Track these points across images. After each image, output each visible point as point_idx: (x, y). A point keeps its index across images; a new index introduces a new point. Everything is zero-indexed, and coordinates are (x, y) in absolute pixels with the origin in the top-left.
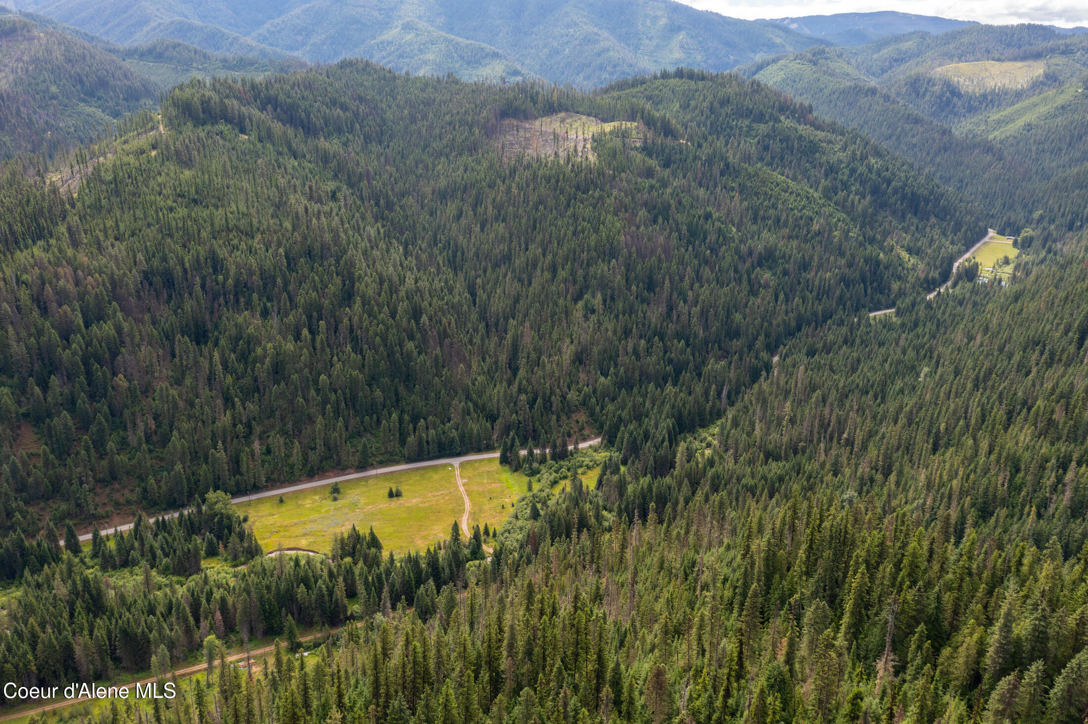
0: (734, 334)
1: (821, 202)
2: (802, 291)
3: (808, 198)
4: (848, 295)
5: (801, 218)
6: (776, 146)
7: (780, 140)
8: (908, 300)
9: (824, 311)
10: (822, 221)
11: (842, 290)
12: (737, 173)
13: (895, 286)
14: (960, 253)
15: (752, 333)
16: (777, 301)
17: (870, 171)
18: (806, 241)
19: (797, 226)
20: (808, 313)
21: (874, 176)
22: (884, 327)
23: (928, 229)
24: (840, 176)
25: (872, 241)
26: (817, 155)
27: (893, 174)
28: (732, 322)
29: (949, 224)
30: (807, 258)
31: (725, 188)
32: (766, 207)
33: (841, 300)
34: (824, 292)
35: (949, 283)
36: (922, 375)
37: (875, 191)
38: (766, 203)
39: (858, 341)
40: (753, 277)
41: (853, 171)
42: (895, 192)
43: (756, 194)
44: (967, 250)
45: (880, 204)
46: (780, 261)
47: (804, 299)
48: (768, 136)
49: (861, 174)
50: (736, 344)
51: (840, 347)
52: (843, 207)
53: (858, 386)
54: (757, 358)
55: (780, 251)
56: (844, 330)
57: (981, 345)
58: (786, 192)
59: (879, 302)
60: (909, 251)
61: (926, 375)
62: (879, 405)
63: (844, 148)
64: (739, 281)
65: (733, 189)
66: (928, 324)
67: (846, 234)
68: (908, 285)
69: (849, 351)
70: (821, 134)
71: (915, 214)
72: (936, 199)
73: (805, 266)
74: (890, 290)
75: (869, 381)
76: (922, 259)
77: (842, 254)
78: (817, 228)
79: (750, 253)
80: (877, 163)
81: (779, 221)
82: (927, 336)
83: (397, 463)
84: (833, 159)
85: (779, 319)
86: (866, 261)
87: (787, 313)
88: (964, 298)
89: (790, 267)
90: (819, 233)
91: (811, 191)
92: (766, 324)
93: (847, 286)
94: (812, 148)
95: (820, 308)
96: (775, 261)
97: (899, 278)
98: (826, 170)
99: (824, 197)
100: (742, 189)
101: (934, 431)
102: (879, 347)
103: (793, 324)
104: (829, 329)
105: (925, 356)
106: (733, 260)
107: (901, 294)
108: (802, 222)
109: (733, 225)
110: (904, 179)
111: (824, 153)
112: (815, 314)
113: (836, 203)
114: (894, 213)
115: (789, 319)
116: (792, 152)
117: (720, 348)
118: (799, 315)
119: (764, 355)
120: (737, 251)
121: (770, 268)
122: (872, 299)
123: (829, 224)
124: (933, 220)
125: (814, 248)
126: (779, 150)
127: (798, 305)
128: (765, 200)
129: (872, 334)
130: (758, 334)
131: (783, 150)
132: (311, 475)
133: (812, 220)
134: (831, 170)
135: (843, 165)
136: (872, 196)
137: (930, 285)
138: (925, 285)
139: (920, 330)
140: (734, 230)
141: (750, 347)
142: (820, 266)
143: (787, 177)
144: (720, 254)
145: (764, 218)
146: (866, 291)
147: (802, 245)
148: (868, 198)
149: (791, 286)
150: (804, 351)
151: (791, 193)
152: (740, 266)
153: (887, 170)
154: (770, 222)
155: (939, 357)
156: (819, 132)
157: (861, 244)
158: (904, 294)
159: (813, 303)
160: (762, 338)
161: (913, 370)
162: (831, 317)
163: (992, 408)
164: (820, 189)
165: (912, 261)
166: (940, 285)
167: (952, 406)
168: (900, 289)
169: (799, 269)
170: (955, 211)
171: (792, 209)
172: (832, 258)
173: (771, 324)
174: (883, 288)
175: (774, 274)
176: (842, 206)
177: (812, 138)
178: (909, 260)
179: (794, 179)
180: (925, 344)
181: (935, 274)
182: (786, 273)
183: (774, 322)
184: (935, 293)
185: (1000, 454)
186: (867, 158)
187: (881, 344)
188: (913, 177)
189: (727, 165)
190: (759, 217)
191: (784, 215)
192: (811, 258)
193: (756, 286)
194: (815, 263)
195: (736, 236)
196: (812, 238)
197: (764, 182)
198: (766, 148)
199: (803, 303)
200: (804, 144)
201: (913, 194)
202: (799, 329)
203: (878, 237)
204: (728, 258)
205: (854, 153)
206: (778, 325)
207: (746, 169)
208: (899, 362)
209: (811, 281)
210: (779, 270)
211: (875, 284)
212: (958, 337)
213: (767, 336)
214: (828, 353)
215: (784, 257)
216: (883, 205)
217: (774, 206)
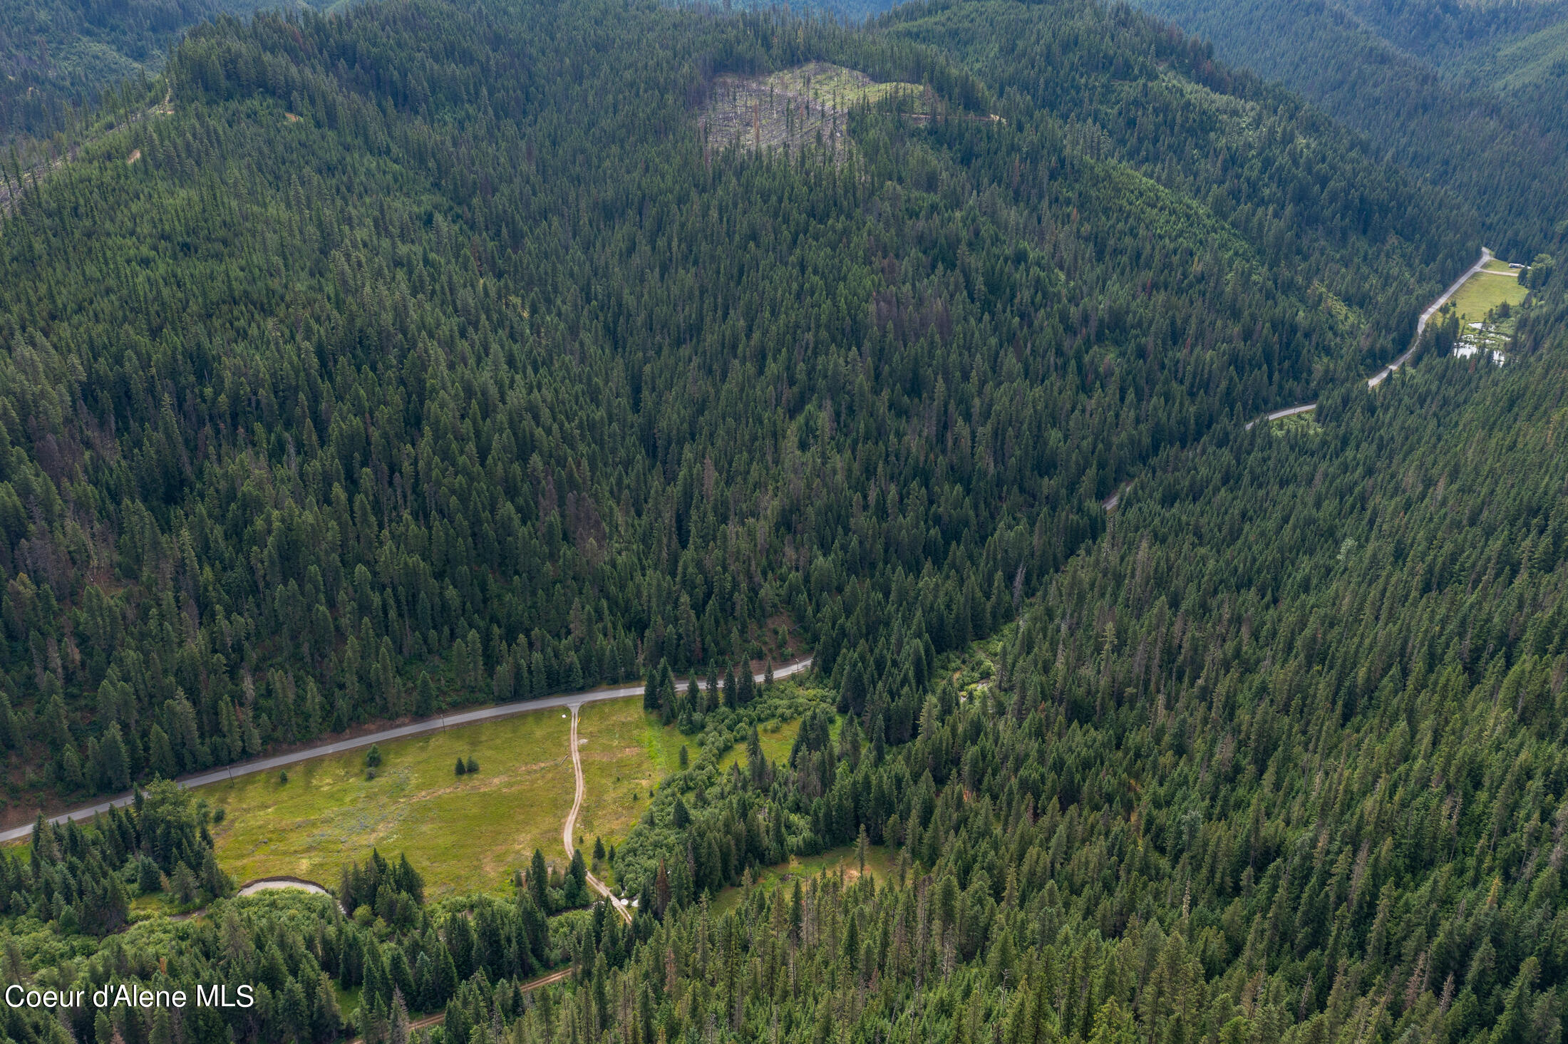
0: (1046, 466)
1: (1208, 222)
2: (1166, 382)
3: (1188, 217)
4: (1240, 387)
5: (1175, 252)
6: (1147, 121)
7: (1155, 110)
8: (1337, 394)
9: (1198, 417)
10: (1208, 257)
11: (1231, 379)
12: (1077, 174)
13: (1320, 366)
14: (1431, 298)
15: (1077, 463)
16: (1122, 399)
17: (1295, 163)
18: (1180, 291)
19: (1167, 266)
20: (1173, 421)
21: (1300, 173)
22: (1292, 448)
23: (1383, 258)
24: (1246, 172)
25: (1288, 287)
26: (1212, 135)
27: (1333, 167)
28: (1046, 444)
29: (1417, 248)
30: (1179, 322)
31: (1057, 200)
32: (1121, 232)
33: (1229, 399)
34: (1202, 384)
35: (1408, 356)
36: (1343, 550)
37: (1301, 197)
38: (1120, 226)
39: (1246, 479)
40: (1087, 359)
41: (1267, 163)
42: (1333, 198)
43: (1106, 211)
44: (1445, 289)
45: (1307, 219)
46: (1134, 332)
47: (1168, 397)
48: (1136, 103)
49: (1281, 168)
50: (1048, 485)
51: (1216, 490)
52: (1245, 230)
53: (1236, 569)
54: (1080, 510)
55: (1135, 313)
56: (1226, 456)
57: (1444, 503)
58: (1154, 206)
59: (1291, 393)
60: (1348, 300)
61: (1349, 552)
62: (1267, 607)
63: (1257, 122)
64: (1062, 370)
65: (1068, 202)
66: (1364, 445)
67: (1245, 277)
68: (1341, 363)
69: (1230, 497)
70: (1220, 100)
71: (1365, 232)
72: (1400, 205)
73: (1175, 336)
74: (1310, 372)
75: (1254, 560)
76: (1368, 314)
77: (1236, 314)
78: (1199, 269)
79: (1085, 319)
80: (1308, 146)
81: (1139, 255)
82: (1360, 470)
83: (480, 704)
84: (1237, 142)
85: (1124, 435)
86: (1274, 327)
87: (1138, 421)
88: (1429, 392)
89: (1149, 341)
90: (1201, 278)
91: (1195, 204)
92: (1100, 446)
93: (1240, 370)
94: (1205, 124)
95: (1192, 409)
96: (1124, 331)
97: (1328, 351)
98: (1225, 161)
99: (1216, 213)
100: (1083, 202)
101: (1347, 684)
102: (1281, 487)
103: (1146, 441)
104: (1204, 452)
105: (1353, 507)
106: (1055, 334)
107: (1329, 379)
108: (1176, 259)
109: (1061, 268)
110: (1348, 175)
111: (1223, 132)
112: (1183, 422)
113: (1233, 225)
114: (1329, 233)
115: (1140, 434)
116: (1172, 130)
117: (1022, 490)
118: (1157, 424)
119: (1092, 505)
120: (1064, 318)
121: (1117, 343)
122: (1281, 387)
123: (1217, 260)
124: (1393, 240)
125: (1192, 303)
126: (1152, 127)
127: (1155, 409)
128: (1118, 220)
129: (1271, 463)
130: (1087, 465)
131: (1157, 126)
132: (338, 729)
133: (1191, 254)
134: (1233, 161)
135: (1254, 152)
136: (1296, 205)
137: (1376, 361)
138: (1369, 361)
139: (1349, 453)
140: (1062, 277)
141: (1072, 487)
142: (1200, 335)
143: (1158, 180)
144: (1036, 323)
145: (1116, 252)
146: (1270, 377)
147: (1174, 299)
148: (1289, 209)
149: (1148, 374)
150: (1158, 495)
151: (1162, 209)
152: (1066, 344)
153: (1323, 160)
154: (1125, 259)
155: (1375, 514)
156: (1216, 96)
157: (1269, 296)
158: (1332, 380)
159: (1182, 404)
160: (1091, 472)
161: (1331, 536)
162: (1209, 427)
163: (1448, 646)
164: (1210, 199)
165: (1352, 319)
166: (1393, 360)
167: (1382, 635)
168: (1327, 371)
169: (1164, 343)
170: (1430, 223)
171: (1161, 237)
172: (1219, 323)
173: (1108, 446)
174: (1298, 371)
175: (1123, 354)
176: (1243, 228)
177: (1205, 106)
178: (1346, 317)
179: (1169, 184)
180: (1356, 483)
181: (1386, 341)
182: (1141, 353)
183: (1115, 440)
184: (1384, 375)
185: (1450, 758)
186: (1291, 141)
187: (1283, 483)
188: (1365, 169)
189: (1062, 161)
190: (1109, 249)
191: (1148, 247)
192: (1186, 320)
193: (1091, 377)
194: (1192, 329)
195: (1064, 292)
196: (1191, 286)
197: (1119, 190)
198: (1131, 123)
199: (1166, 401)
200: (1192, 116)
201: (1362, 200)
202: (1156, 448)
203: (1300, 280)
204: (1048, 331)
205: (1272, 131)
206: (1121, 446)
207: (1092, 168)
208: (1310, 521)
209: (1181, 365)
210: (1132, 346)
211: (1286, 364)
212: (1410, 478)
213: (1101, 466)
214: (1195, 500)
215: (1140, 324)
216: (1313, 221)
217: (1133, 233)
